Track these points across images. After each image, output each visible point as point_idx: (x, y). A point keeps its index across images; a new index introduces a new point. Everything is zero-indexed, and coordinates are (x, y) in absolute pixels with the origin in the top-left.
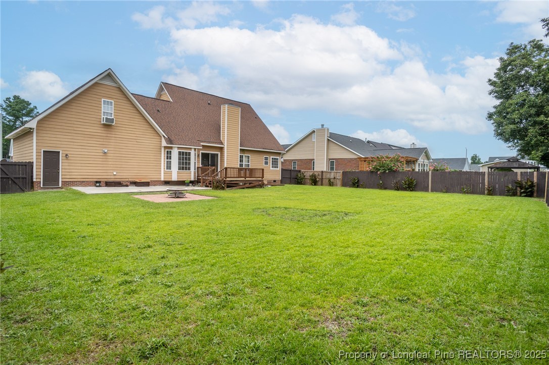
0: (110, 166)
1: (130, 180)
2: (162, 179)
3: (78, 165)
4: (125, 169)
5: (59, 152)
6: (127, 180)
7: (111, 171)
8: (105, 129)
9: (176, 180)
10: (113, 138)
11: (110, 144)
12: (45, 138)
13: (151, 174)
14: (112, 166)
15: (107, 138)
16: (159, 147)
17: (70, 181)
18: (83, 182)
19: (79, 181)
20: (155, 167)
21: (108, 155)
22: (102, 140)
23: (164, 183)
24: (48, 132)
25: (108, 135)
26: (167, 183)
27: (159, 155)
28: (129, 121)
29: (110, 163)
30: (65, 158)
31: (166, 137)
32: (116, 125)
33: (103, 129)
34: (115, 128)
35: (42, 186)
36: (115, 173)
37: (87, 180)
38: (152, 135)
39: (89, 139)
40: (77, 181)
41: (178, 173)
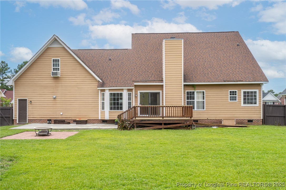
0: (58, 108)
1: (73, 119)
2: (100, 118)
3: (38, 108)
4: (69, 110)
5: (27, 99)
6: (71, 119)
7: (59, 112)
8: (55, 81)
9: (108, 119)
10: (60, 87)
11: (58, 91)
12: (19, 91)
13: (90, 114)
14: (59, 108)
15: (56, 87)
16: (97, 91)
17: (33, 120)
18: (41, 120)
19: (38, 120)
20: (93, 108)
21: (57, 99)
22: (52, 89)
23: (102, 121)
24: (21, 87)
25: (57, 85)
26: (104, 121)
27: (97, 97)
28: (72, 72)
29: (58, 106)
30: (30, 104)
31: (101, 81)
32: (62, 76)
33: (53, 81)
34: (62, 79)
35: (17, 122)
36: (61, 114)
37: (43, 118)
38: (90, 81)
39: (44, 89)
40: (37, 120)
41: (110, 112)
